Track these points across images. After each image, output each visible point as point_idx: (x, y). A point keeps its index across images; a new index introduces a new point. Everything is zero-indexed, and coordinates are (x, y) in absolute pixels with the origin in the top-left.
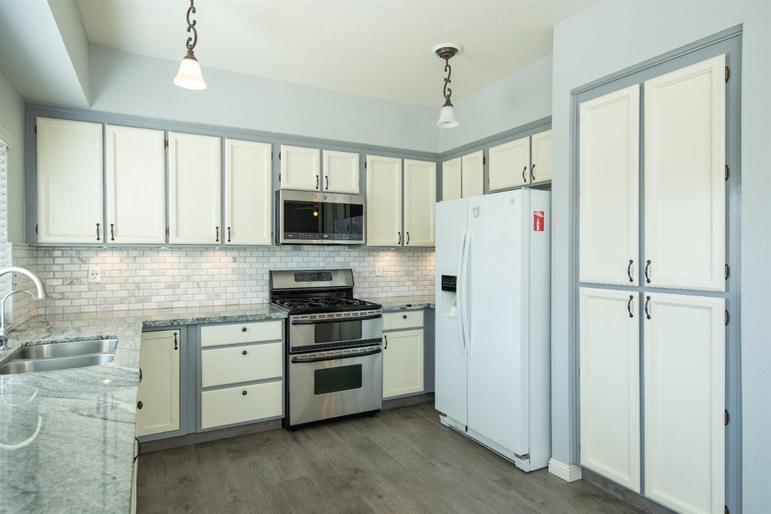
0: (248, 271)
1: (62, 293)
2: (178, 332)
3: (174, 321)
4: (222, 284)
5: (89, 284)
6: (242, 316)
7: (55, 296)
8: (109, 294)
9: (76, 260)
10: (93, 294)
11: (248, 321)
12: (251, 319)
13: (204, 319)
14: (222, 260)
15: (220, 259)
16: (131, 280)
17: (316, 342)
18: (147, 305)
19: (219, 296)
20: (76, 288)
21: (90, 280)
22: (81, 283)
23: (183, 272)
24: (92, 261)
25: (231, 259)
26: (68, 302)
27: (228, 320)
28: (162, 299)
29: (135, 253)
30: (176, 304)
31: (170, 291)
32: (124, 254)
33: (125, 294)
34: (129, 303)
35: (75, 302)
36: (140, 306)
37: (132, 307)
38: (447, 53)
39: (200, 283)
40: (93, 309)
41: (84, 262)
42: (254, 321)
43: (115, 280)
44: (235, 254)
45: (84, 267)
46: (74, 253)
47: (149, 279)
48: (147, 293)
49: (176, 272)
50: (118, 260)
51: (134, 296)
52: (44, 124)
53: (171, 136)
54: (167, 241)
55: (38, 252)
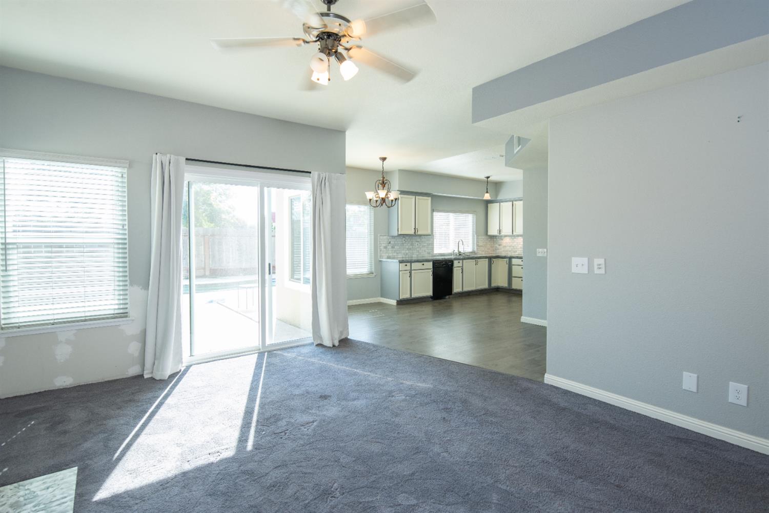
1: (498, 248)
2: (509, 259)
3: (508, 256)
5: (503, 246)
10: (504, 249)
11: (519, 258)
13: (513, 257)
16: (512, 245)
18: (513, 253)
22: (501, 246)
27: (516, 257)
29: (511, 238)
34: (508, 252)
35: (500, 251)
37: (510, 253)
41: (501, 240)
46: (499, 237)
48: (511, 249)
50: (508, 239)
52: (489, 205)
53: (514, 202)
54: (513, 233)
55: (493, 237)
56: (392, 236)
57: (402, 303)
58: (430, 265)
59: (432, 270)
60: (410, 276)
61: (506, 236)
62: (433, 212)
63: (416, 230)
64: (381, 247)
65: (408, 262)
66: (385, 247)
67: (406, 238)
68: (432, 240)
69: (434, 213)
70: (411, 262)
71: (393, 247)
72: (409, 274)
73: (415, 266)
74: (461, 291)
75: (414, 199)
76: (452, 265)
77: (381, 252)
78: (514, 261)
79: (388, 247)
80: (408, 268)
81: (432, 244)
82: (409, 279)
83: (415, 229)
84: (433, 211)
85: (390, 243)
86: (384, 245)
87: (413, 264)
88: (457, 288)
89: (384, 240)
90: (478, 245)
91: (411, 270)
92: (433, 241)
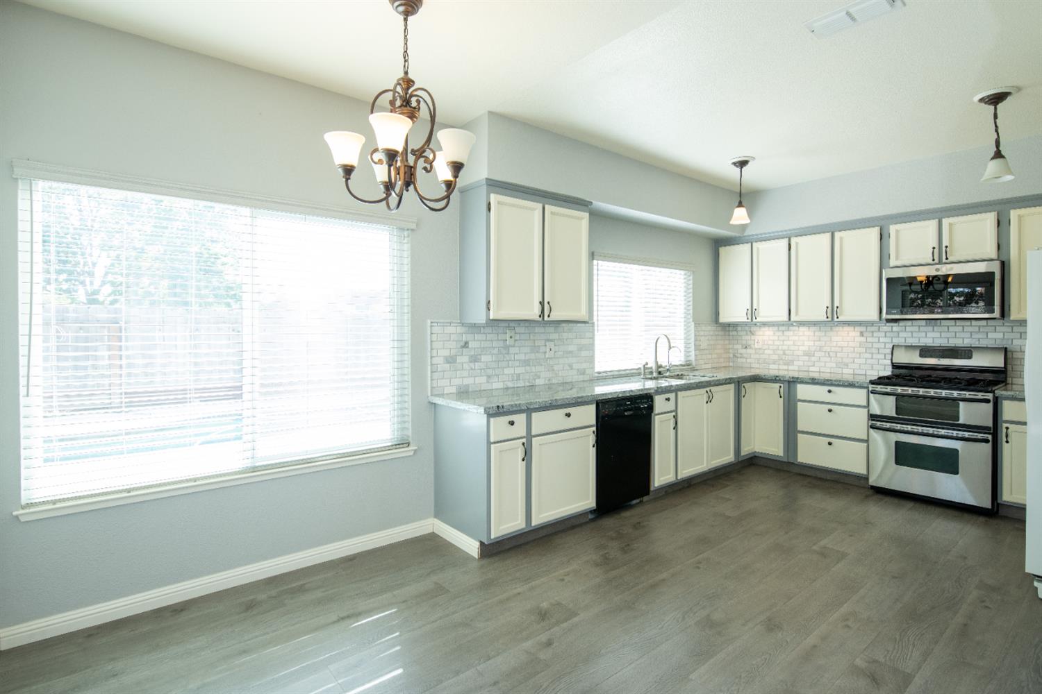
0: (875, 345)
1: (741, 354)
2: (782, 385)
3: (777, 376)
4: (850, 355)
5: (756, 349)
6: (828, 380)
7: (738, 355)
8: (767, 357)
9: (749, 333)
10: (757, 356)
11: (832, 385)
12: (837, 383)
13: (798, 378)
14: (850, 335)
15: (848, 334)
16: (780, 348)
17: (897, 414)
18: (791, 368)
19: (847, 365)
20: (749, 351)
21: (756, 347)
22: (751, 348)
23: (817, 343)
24: (757, 333)
25: (859, 334)
26: (744, 360)
27: (816, 381)
28: (801, 363)
29: (783, 328)
30: (811, 369)
31: (807, 358)
32: (776, 328)
33: (776, 357)
34: (779, 364)
35: (748, 361)
36: (785, 367)
37: (781, 367)
38: (996, 99)
39: (831, 353)
40: (757, 366)
41: (753, 334)
42: (838, 385)
43: (771, 347)
44: (863, 329)
45: (753, 337)
46: (747, 328)
47: (792, 348)
48: (790, 358)
49: (811, 343)
50: (772, 333)
51: (782, 359)
52: (722, 250)
53: (794, 240)
54: (790, 319)
55: (729, 328)
56: (474, 326)
57: (494, 550)
58: (588, 415)
59: (594, 429)
60: (527, 457)
61: (764, 324)
62: (593, 259)
63: (546, 306)
64: (435, 361)
65: (520, 412)
66: (451, 360)
67: (517, 330)
68: (588, 335)
69: (595, 262)
70: (529, 411)
71: (475, 359)
72: (520, 453)
73: (542, 421)
74: (674, 479)
75: (538, 213)
76: (651, 408)
77: (436, 375)
78: (802, 391)
79: (459, 359)
80: (520, 429)
81: (591, 347)
82: (521, 466)
83: (542, 303)
84: (592, 256)
85: (466, 345)
86: (446, 353)
87: (534, 415)
88: (662, 475)
89: (445, 338)
90: (697, 348)
91: (529, 436)
92: (593, 338)
